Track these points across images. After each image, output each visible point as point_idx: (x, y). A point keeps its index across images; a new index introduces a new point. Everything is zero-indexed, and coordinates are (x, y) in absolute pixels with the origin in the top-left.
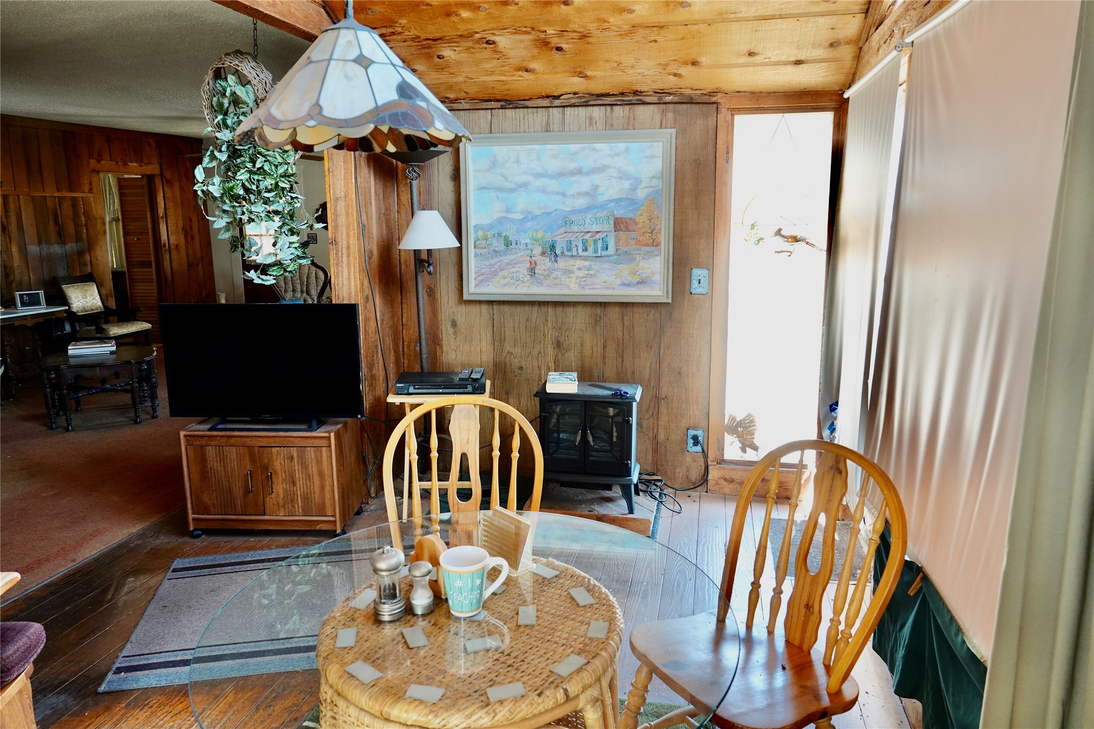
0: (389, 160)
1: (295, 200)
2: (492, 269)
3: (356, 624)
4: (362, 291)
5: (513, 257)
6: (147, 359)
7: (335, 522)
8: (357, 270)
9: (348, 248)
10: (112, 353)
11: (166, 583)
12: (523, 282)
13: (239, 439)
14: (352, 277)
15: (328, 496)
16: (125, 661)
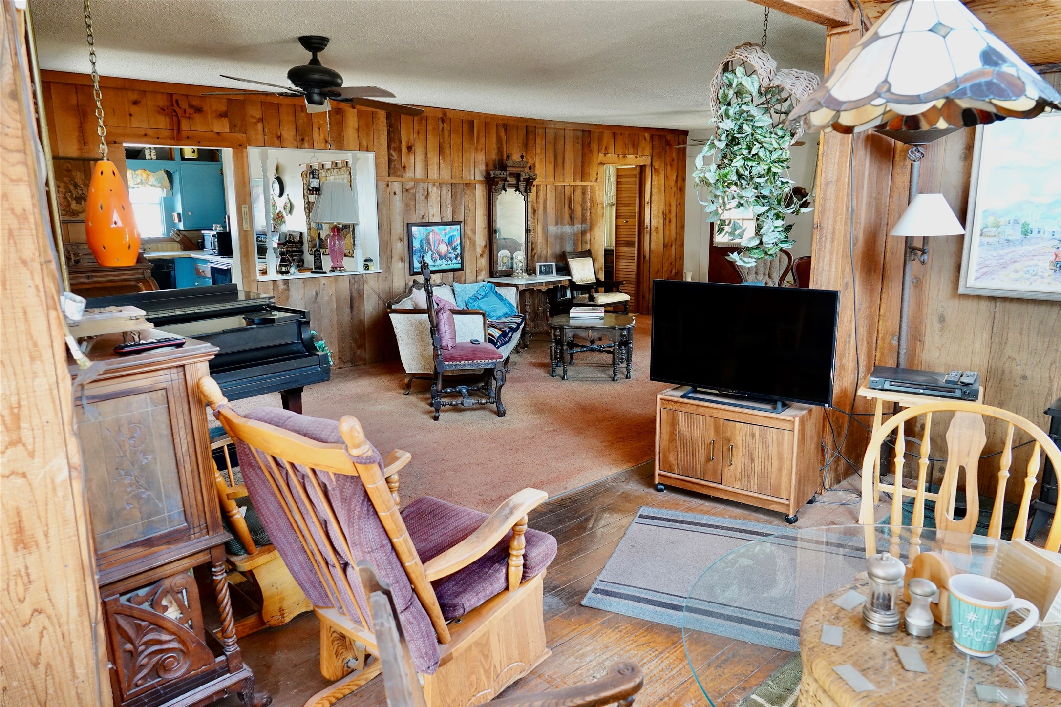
0: (886, 140)
1: (786, 185)
2: (1001, 261)
3: (841, 623)
4: (843, 278)
5: (1031, 248)
6: (628, 326)
7: (789, 506)
8: (840, 256)
9: (833, 233)
10: (601, 319)
11: (634, 526)
12: (1042, 277)
13: (708, 409)
14: (834, 263)
15: (784, 479)
16: (602, 585)
